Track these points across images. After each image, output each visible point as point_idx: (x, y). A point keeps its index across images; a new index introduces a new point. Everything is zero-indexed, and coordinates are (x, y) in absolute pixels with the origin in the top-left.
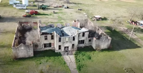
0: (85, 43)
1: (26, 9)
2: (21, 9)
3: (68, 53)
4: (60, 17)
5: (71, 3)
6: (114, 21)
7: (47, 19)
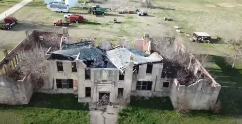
0: (153, 89)
1: (68, 12)
2: (59, 12)
3: (106, 109)
4: (124, 31)
5: (155, 8)
6: (238, 44)
7: (96, 32)
